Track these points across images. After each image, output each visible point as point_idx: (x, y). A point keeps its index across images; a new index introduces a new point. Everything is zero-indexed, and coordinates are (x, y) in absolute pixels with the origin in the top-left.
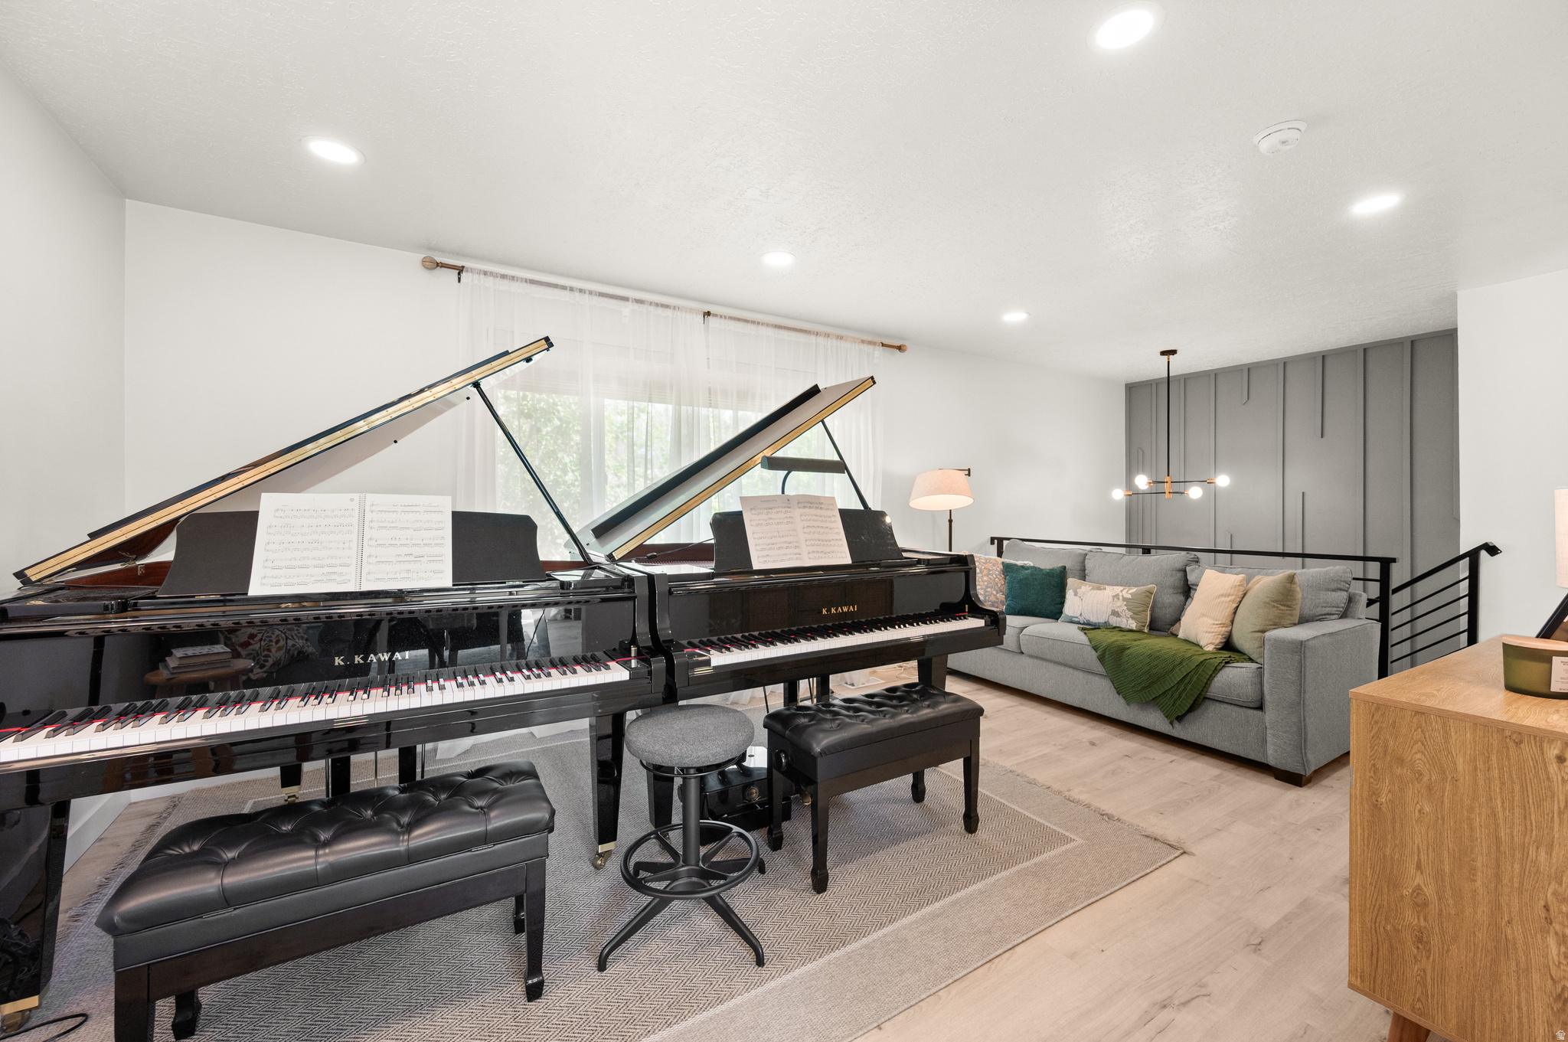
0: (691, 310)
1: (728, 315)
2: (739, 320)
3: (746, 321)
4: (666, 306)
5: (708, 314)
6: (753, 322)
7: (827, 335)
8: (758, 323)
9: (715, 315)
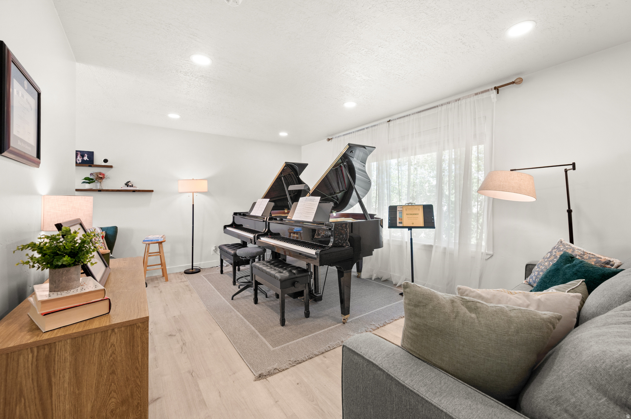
0: (384, 123)
1: (396, 118)
2: (401, 118)
3: (404, 117)
4: (375, 126)
5: (389, 121)
6: (407, 116)
7: (449, 103)
8: (410, 115)
9: (392, 120)
